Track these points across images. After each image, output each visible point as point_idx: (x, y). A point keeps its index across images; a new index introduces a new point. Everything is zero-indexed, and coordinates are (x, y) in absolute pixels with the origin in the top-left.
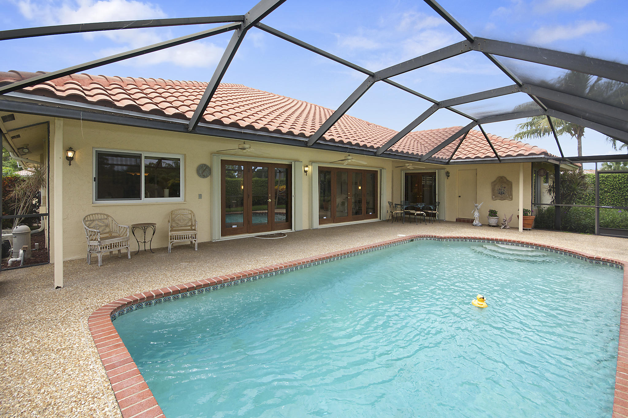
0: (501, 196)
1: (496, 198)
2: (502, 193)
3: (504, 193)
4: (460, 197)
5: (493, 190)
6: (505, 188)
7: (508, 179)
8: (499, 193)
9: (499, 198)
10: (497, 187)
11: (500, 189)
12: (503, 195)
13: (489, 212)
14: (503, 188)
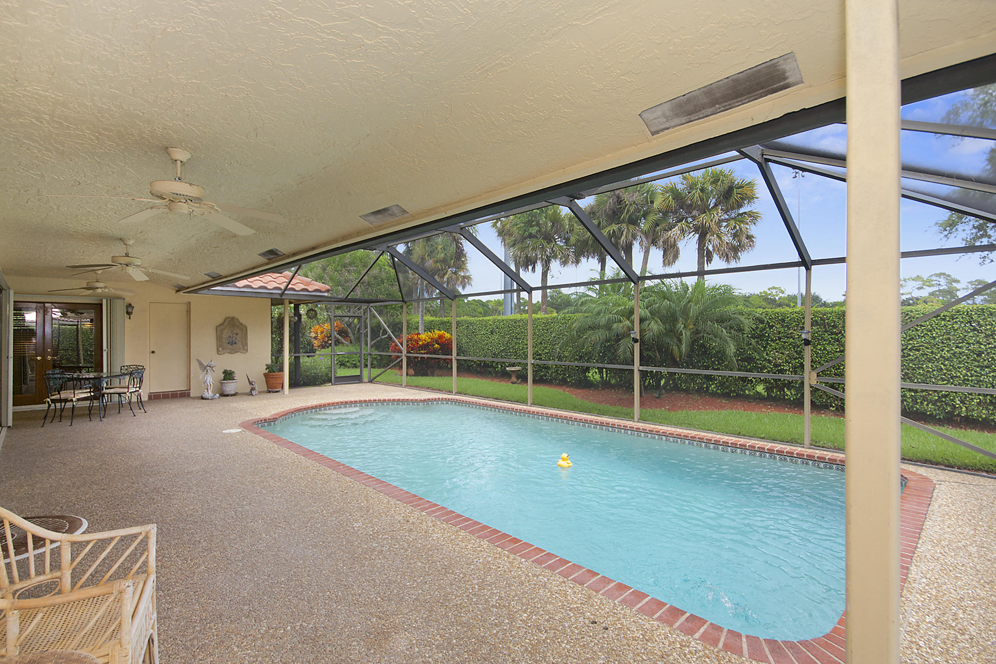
0: (231, 346)
1: (225, 351)
2: (232, 343)
3: (235, 343)
4: (153, 352)
5: (219, 338)
6: (237, 334)
7: (241, 321)
8: (229, 343)
9: (228, 351)
10: (226, 334)
11: (230, 337)
12: (235, 345)
13: (224, 373)
14: (235, 335)
